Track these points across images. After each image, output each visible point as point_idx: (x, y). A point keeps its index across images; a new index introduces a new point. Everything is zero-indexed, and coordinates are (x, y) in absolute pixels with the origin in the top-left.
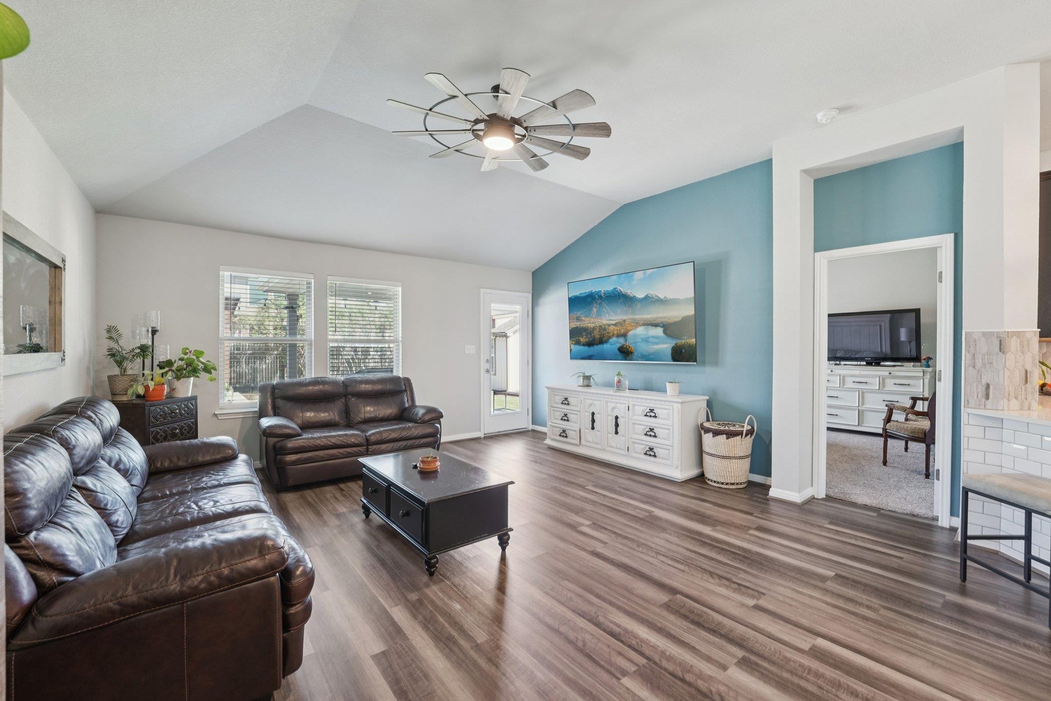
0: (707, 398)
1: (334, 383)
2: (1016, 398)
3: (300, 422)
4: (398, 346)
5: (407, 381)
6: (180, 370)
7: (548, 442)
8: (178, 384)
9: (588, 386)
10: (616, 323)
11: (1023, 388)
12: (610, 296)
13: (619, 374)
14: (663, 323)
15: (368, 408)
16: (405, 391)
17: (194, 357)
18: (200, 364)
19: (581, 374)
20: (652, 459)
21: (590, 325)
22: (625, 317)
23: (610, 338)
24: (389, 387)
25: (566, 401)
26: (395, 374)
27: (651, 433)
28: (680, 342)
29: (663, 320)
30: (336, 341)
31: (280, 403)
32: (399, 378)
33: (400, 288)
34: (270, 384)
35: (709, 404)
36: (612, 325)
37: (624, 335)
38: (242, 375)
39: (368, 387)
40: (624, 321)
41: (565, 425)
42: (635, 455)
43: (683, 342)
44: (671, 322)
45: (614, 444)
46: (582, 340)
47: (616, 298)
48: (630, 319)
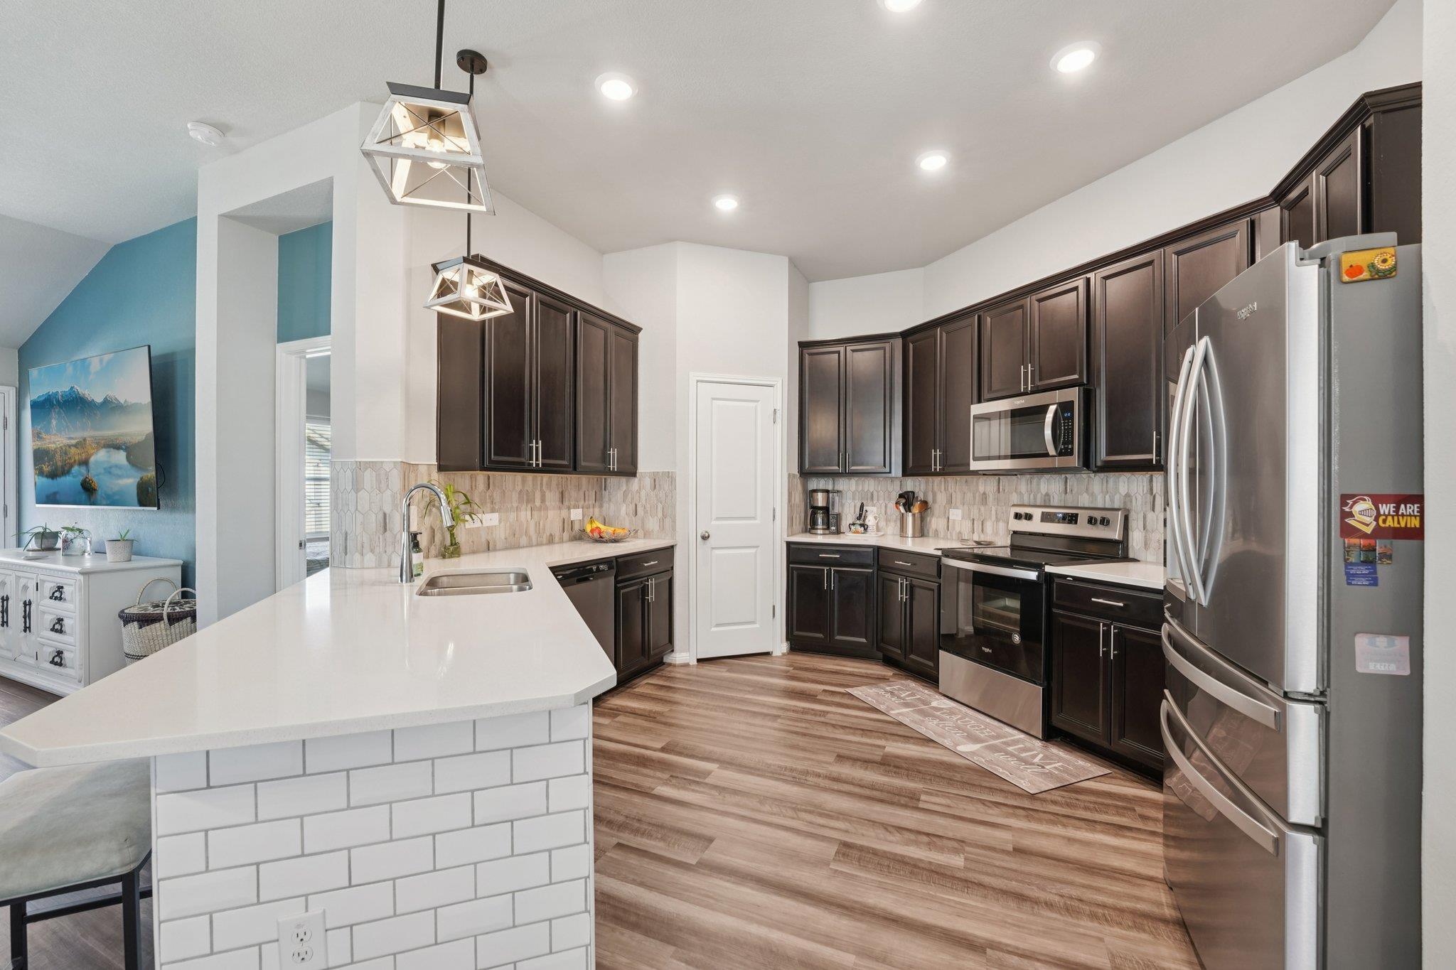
2: (372, 551)
10: (77, 443)
11: (381, 536)
12: (68, 401)
14: (125, 443)
20: (60, 668)
21: (51, 445)
23: (71, 466)
27: (58, 625)
29: (125, 439)
36: (73, 446)
37: (85, 463)
40: (85, 440)
42: (43, 665)
43: (145, 476)
45: (25, 649)
46: (46, 469)
47: (74, 404)
48: (90, 437)
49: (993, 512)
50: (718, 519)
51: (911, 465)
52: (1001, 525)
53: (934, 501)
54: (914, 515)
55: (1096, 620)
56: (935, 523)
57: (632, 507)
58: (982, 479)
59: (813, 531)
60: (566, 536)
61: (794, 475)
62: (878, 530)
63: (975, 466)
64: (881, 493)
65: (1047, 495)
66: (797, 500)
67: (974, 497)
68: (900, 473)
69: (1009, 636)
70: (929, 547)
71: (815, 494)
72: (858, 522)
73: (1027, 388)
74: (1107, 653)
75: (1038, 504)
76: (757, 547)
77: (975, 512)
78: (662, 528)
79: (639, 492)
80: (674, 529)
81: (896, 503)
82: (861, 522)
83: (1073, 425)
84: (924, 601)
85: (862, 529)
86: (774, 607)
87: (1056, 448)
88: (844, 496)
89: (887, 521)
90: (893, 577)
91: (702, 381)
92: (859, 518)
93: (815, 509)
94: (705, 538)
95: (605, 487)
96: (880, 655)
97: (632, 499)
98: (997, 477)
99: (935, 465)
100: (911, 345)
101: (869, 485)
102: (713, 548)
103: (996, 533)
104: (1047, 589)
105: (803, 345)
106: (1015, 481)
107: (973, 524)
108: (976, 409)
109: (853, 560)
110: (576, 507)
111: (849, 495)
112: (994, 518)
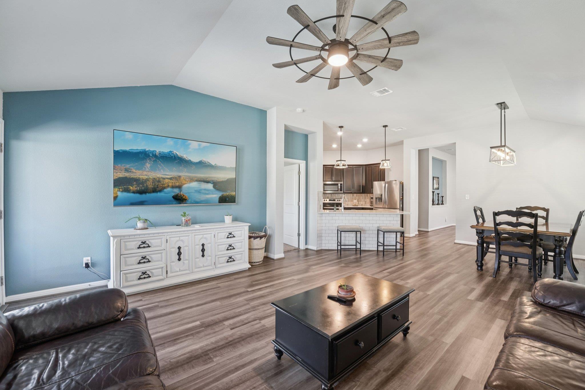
10: (171, 178)
12: (166, 157)
14: (213, 181)
20: (232, 263)
21: (142, 176)
22: (180, 174)
23: (165, 188)
25: (144, 245)
27: (231, 247)
28: (226, 194)
29: (213, 179)
36: (167, 178)
37: (180, 187)
40: (180, 177)
41: (145, 267)
42: (220, 265)
43: (228, 194)
44: (218, 181)
45: (201, 265)
47: (173, 160)
48: (185, 176)
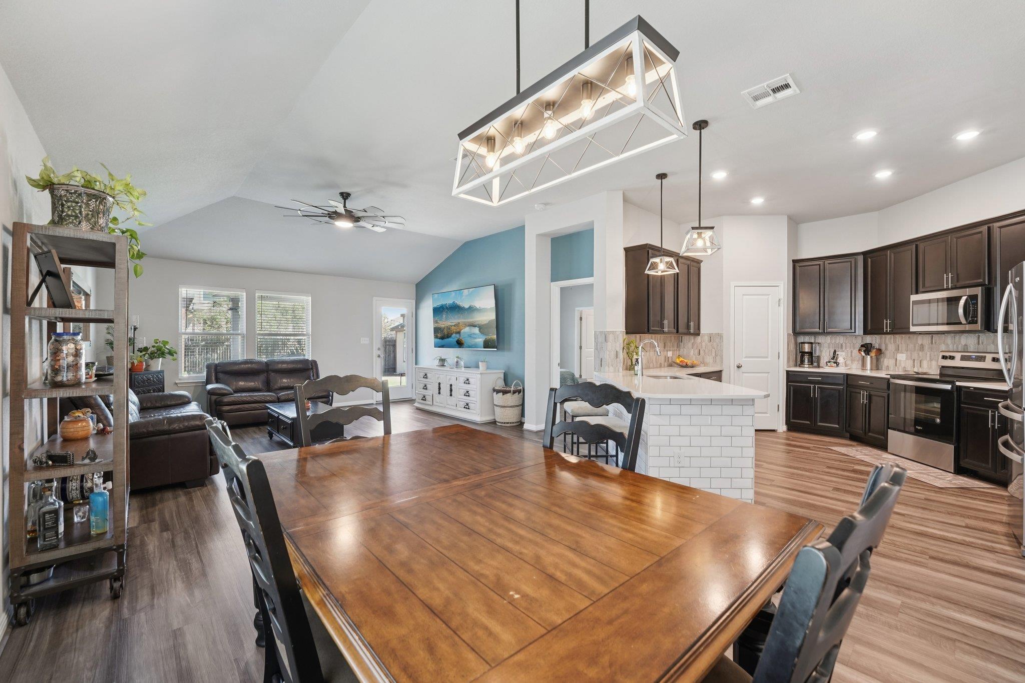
0: (504, 371)
1: (259, 363)
2: (613, 366)
3: (234, 388)
4: (309, 338)
5: (314, 363)
6: (152, 353)
7: (416, 405)
8: (151, 362)
9: (443, 366)
10: (455, 325)
11: (614, 360)
12: (452, 307)
13: (458, 357)
14: (479, 324)
15: (284, 380)
16: (312, 369)
17: (162, 345)
18: (166, 350)
19: (439, 358)
20: (468, 410)
21: (443, 325)
22: (459, 321)
23: (452, 334)
24: (299, 366)
25: (425, 376)
26: (306, 357)
27: (467, 394)
28: (487, 337)
29: (479, 322)
30: (262, 335)
31: (221, 376)
32: (308, 360)
33: (310, 298)
34: (214, 363)
35: (505, 375)
36: (453, 326)
37: (459, 333)
38: (196, 364)
39: (285, 366)
40: (459, 323)
41: (424, 392)
42: (460, 409)
43: (490, 337)
44: (482, 324)
45: (449, 403)
46: (439, 335)
47: (455, 309)
48: (462, 322)
49: (928, 355)
50: (746, 357)
51: (869, 328)
52: (934, 363)
53: (886, 349)
54: (871, 357)
55: (987, 409)
56: (887, 362)
57: (697, 351)
58: (920, 336)
59: (803, 366)
60: (666, 364)
61: (790, 335)
62: (846, 365)
63: (912, 329)
64: (848, 344)
65: (966, 345)
66: (792, 347)
67: (915, 347)
68: (862, 332)
69: (934, 420)
70: (882, 374)
71: (803, 345)
72: (832, 360)
73: (949, 286)
74: (993, 427)
75: (959, 350)
76: (769, 373)
77: (915, 355)
78: (715, 361)
79: (701, 343)
80: (722, 362)
81: (859, 350)
82: (835, 361)
83: (977, 307)
84: (878, 403)
85: (836, 364)
86: (778, 405)
87: (966, 319)
88: (822, 346)
89: (852, 361)
90: (858, 391)
91: (737, 286)
92: (833, 358)
93: (803, 353)
94: (739, 367)
95: (681, 340)
96: (848, 435)
97: (697, 346)
98: (931, 335)
99: (887, 328)
100: (869, 260)
101: (840, 340)
102: (743, 373)
103: (930, 368)
104: (957, 394)
105: (794, 261)
106: (944, 338)
107: (914, 362)
108: (914, 298)
109: (830, 381)
110: (670, 351)
111: (825, 347)
112: (928, 358)
